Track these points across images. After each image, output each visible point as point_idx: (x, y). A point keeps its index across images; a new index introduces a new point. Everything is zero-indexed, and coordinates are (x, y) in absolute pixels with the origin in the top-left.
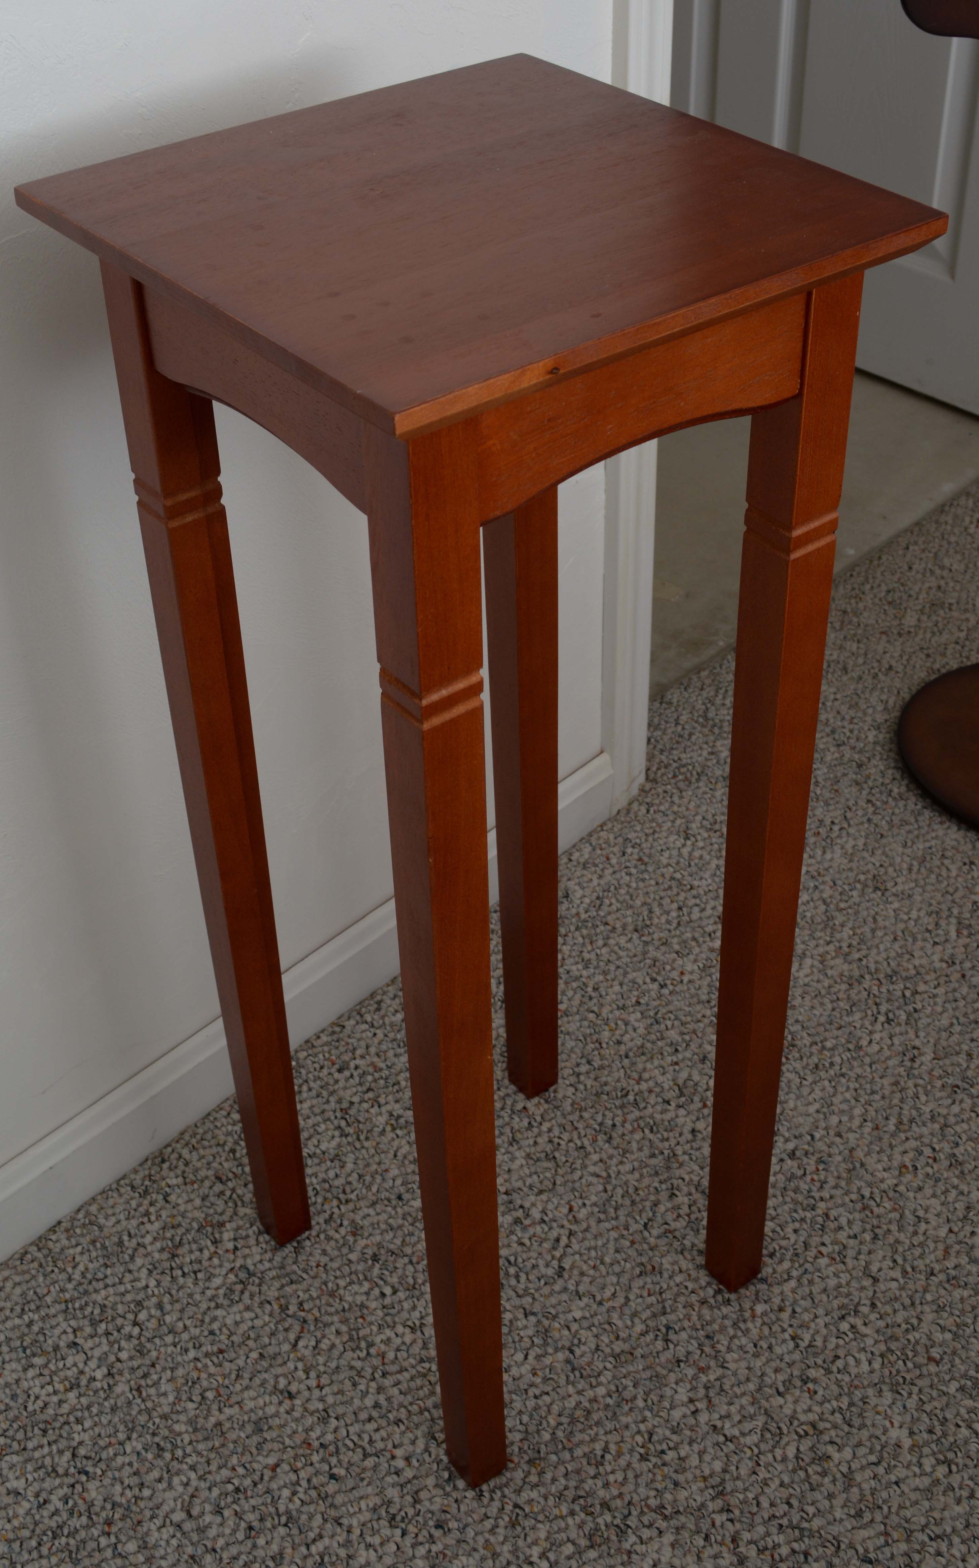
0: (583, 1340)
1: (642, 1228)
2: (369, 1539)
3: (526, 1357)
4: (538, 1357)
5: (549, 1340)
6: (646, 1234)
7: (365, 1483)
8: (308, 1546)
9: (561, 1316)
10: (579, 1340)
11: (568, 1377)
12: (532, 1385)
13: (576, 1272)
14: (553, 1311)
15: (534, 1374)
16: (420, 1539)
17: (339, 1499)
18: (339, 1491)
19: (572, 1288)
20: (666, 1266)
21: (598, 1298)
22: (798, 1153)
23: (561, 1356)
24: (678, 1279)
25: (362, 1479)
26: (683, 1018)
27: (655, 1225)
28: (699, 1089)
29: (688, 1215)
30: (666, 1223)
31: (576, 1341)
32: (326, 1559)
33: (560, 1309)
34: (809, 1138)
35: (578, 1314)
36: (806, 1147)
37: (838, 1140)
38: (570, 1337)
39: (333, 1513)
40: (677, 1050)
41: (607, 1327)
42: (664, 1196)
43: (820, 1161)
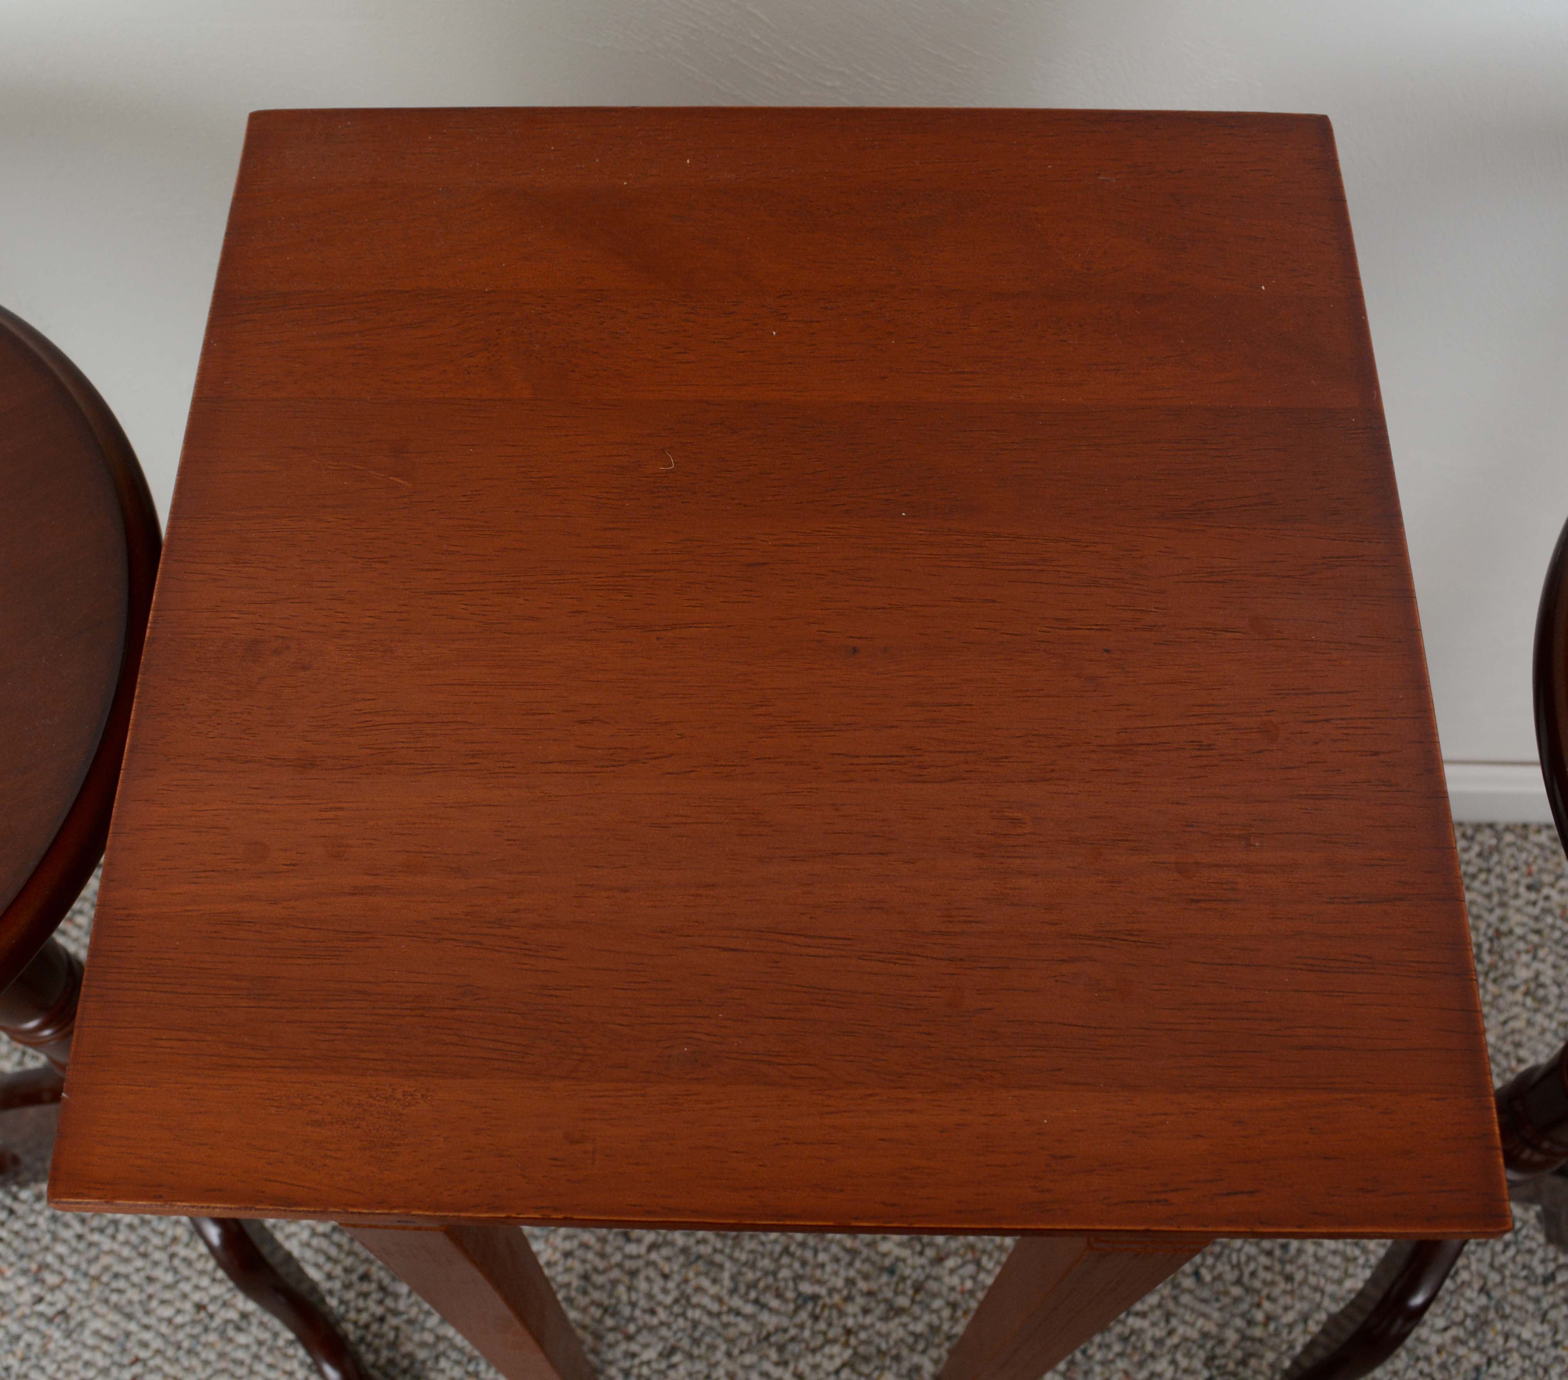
0: (1509, 1362)
2: (1179, 1357)
3: (1446, 1329)
4: (1457, 1340)
5: (1480, 1335)
7: (1218, 1305)
9: (1511, 1322)
10: (1506, 1360)
12: (1428, 1359)
14: (1508, 1310)
15: (1439, 1351)
17: (1185, 1299)
18: (1190, 1292)
19: (1545, 1304)
21: (1559, 1337)
23: (1476, 1358)
25: (1217, 1300)
31: (1501, 1358)
32: (1133, 1339)
33: (1516, 1314)
35: (1526, 1334)
38: (1500, 1349)
41: (1541, 1372)
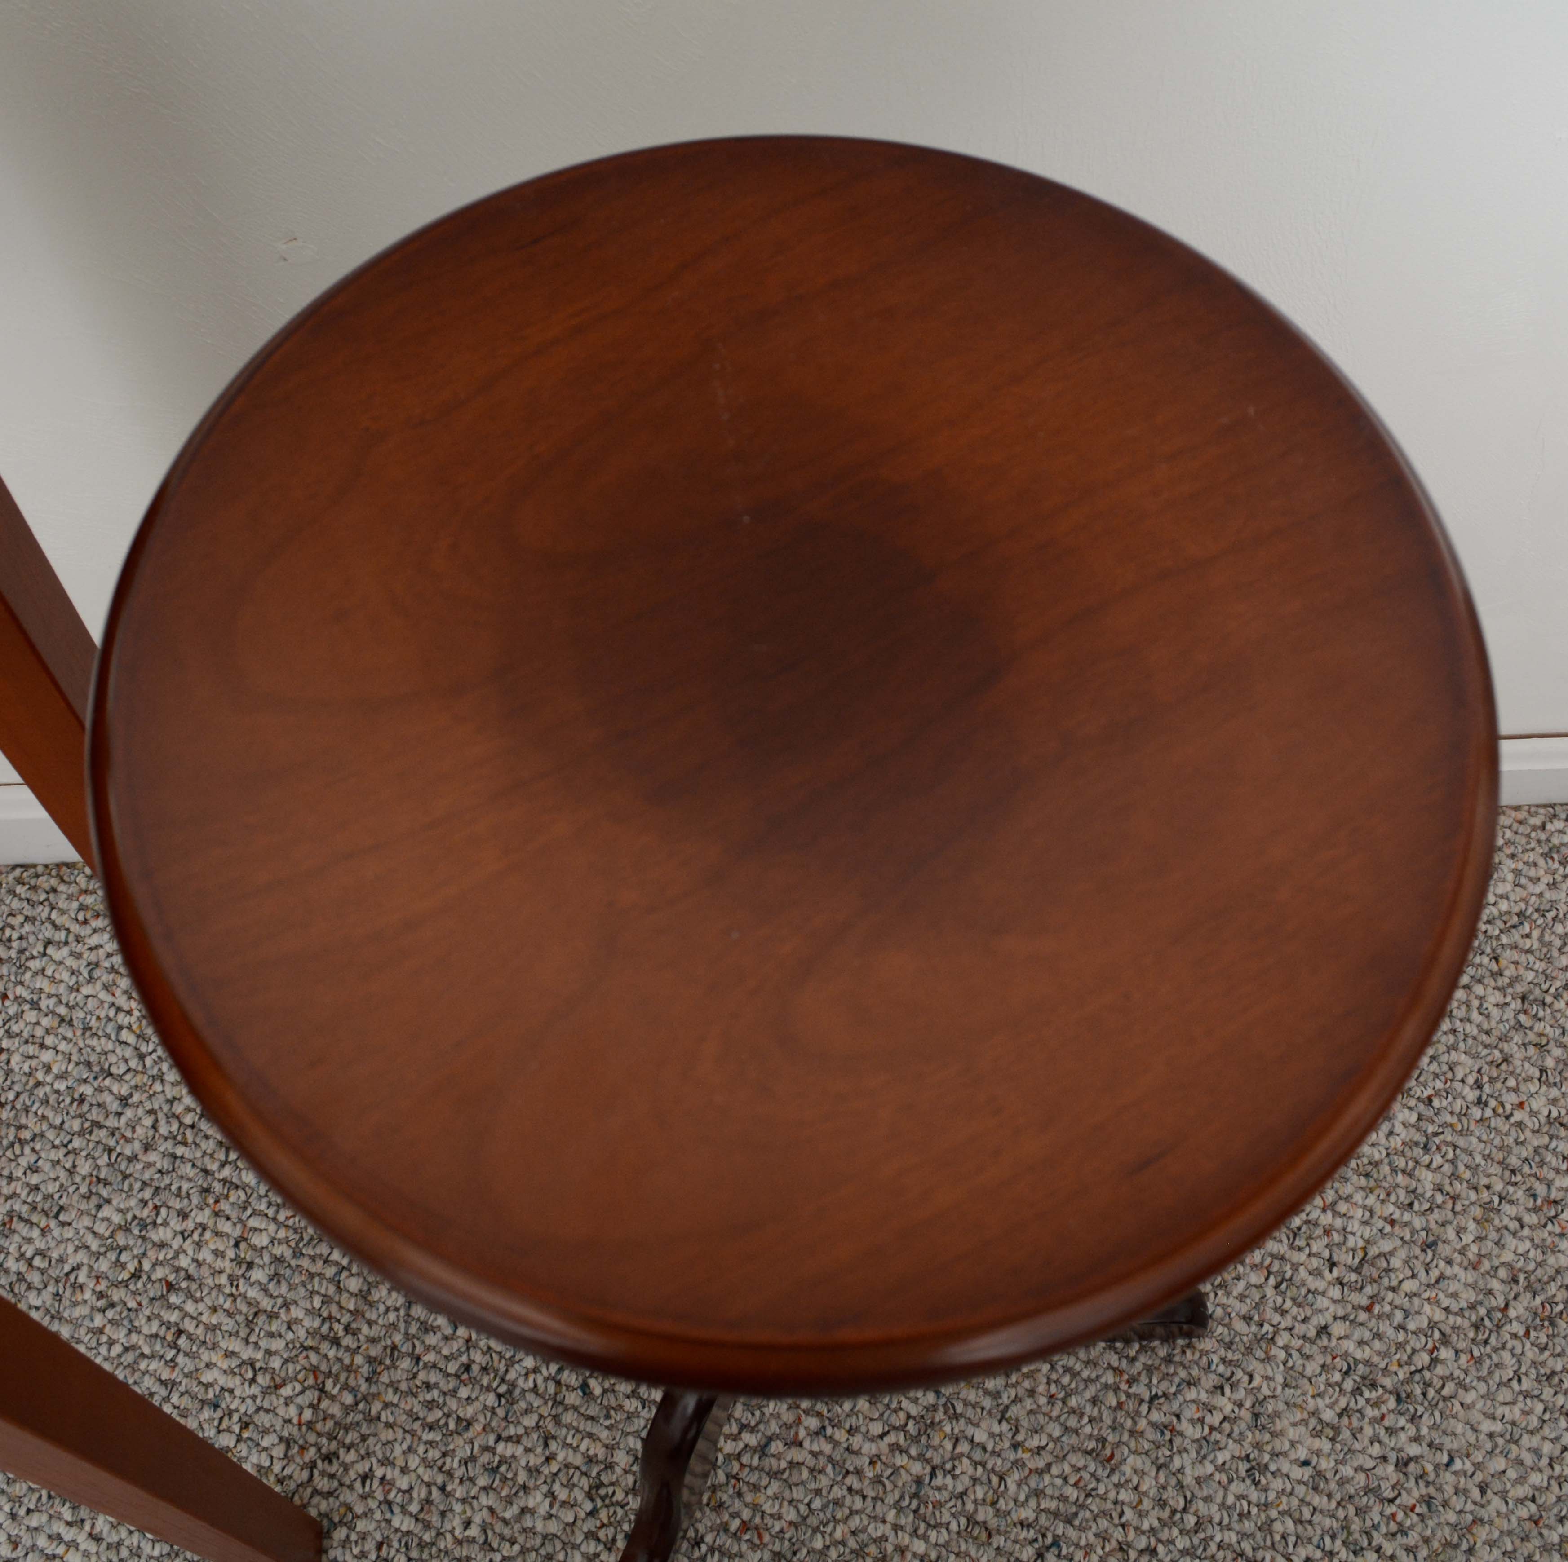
0: (958, 1472)
1: (1147, 1397)
2: (557, 1487)
3: (882, 1436)
4: (895, 1448)
5: (924, 1439)
6: (1144, 1408)
7: (607, 1423)
8: (499, 1438)
9: (962, 1421)
10: (954, 1467)
11: (902, 1497)
12: (859, 1472)
13: (1027, 1384)
14: (959, 1409)
15: (872, 1463)
16: (601, 1534)
17: (569, 1417)
18: (575, 1408)
19: (1005, 1400)
20: (1127, 1469)
21: (1020, 1438)
22: (1412, 1467)
23: (917, 1468)
24: (1124, 1496)
25: (608, 1417)
26: (1461, 1168)
27: (1165, 1408)
28: (1385, 1281)
29: (1212, 1429)
30: (1178, 1417)
31: (948, 1466)
32: (503, 1469)
33: (970, 1412)
34: (1445, 1459)
35: (980, 1436)
36: (1429, 1468)
37: (1476, 1493)
38: (948, 1456)
39: (550, 1426)
40: (1411, 1205)
41: (995, 1480)
42: (1208, 1381)
43: (1427, 1500)
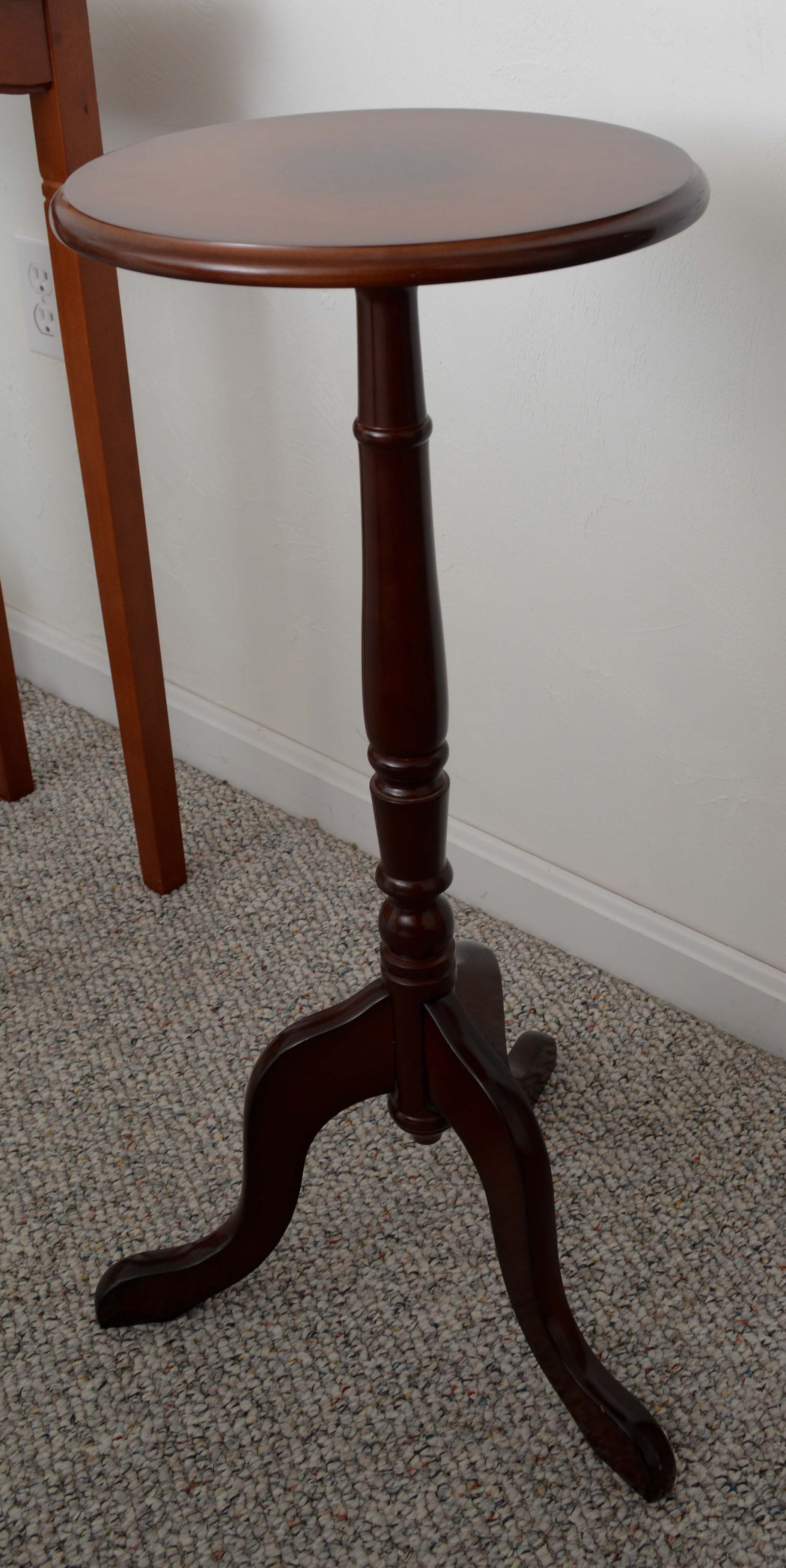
1: (387, 1233)
6: (380, 1236)
13: (333, 1184)
20: (335, 1253)
22: (494, 1374)
24: (319, 1262)
26: (706, 1269)
27: (389, 1244)
28: (590, 1284)
29: (404, 1272)
30: (392, 1253)
34: (520, 1387)
36: (505, 1384)
37: (517, 1416)
40: (651, 1263)
42: (428, 1250)
43: (484, 1398)
